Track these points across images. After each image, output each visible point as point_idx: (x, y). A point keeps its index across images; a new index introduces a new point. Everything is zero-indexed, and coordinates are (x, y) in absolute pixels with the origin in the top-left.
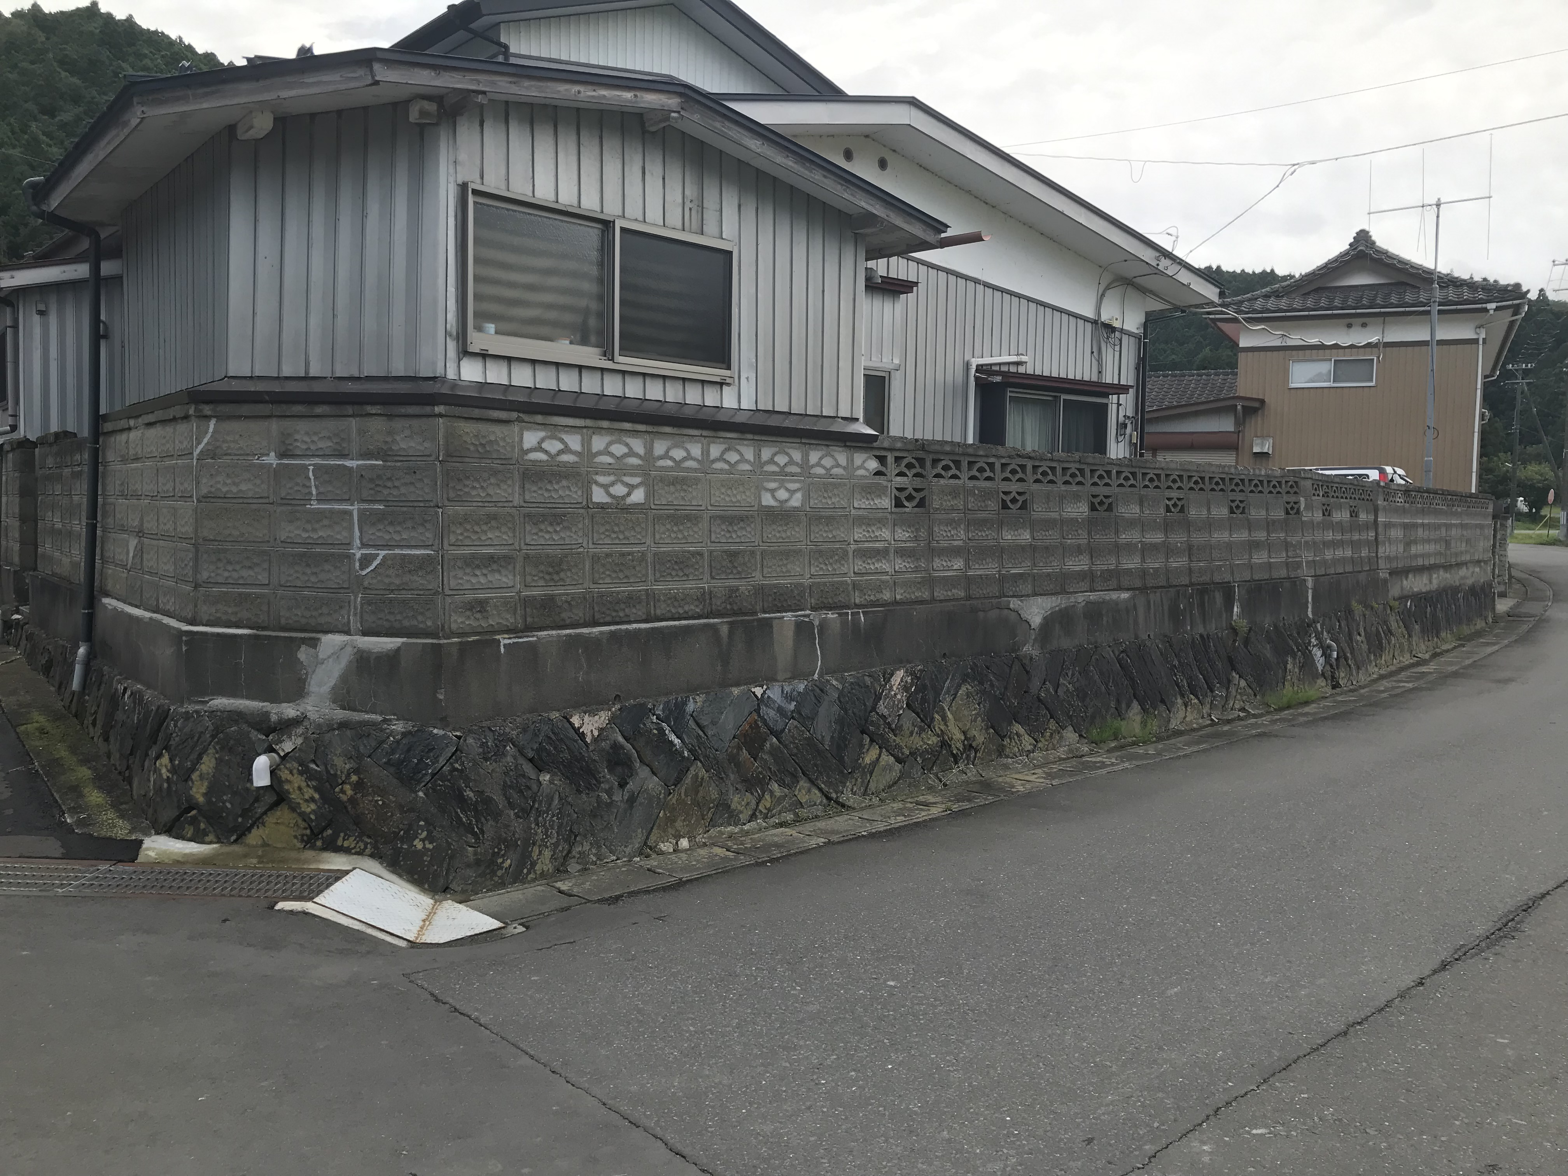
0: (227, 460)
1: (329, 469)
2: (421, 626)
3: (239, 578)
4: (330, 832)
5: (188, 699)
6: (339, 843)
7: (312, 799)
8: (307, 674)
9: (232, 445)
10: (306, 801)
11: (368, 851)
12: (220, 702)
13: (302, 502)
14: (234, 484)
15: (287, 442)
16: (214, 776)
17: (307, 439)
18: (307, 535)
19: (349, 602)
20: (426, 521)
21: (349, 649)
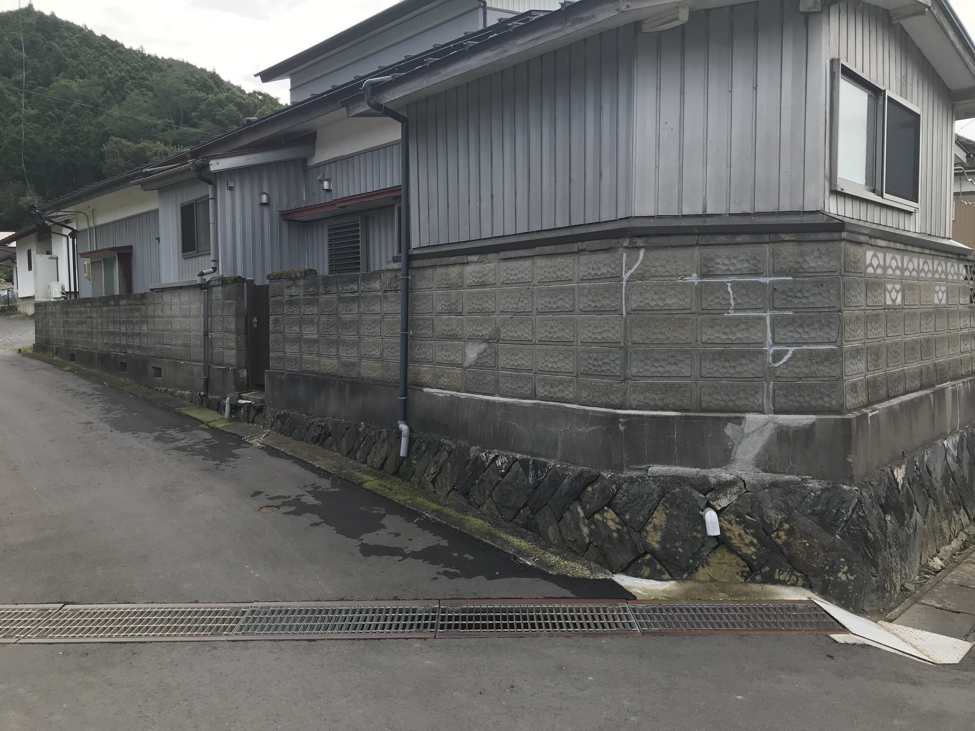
0: (653, 281)
1: (745, 285)
2: (827, 405)
3: (665, 372)
4: (767, 569)
5: (627, 467)
6: (777, 577)
7: (752, 543)
8: (732, 446)
9: (660, 269)
10: (747, 545)
11: (800, 582)
12: (656, 469)
13: (721, 312)
14: (661, 299)
15: (709, 265)
16: (666, 528)
17: (726, 262)
18: (726, 337)
19: (763, 388)
20: (831, 323)
21: (771, 426)
